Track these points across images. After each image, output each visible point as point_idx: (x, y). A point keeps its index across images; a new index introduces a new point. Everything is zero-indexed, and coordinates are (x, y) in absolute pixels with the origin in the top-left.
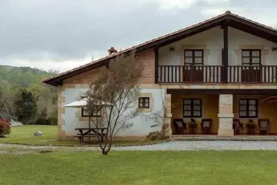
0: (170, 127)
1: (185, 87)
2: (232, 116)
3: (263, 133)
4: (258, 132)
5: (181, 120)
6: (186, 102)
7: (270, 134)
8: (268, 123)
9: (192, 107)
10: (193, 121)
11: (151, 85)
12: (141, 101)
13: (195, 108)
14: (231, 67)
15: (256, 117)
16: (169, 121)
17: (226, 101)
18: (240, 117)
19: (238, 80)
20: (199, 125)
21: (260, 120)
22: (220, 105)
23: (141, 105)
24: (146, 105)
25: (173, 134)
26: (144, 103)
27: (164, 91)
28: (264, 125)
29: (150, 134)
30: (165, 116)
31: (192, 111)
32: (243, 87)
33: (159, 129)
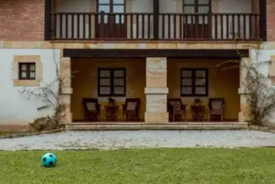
0: (68, 110)
1: (93, 46)
2: (166, 91)
3: (216, 118)
4: (209, 117)
5: (95, 101)
6: (103, 74)
7: (225, 120)
8: (223, 103)
9: (112, 82)
10: (111, 101)
11: (38, 43)
12: (24, 68)
13: (116, 82)
14: (164, 15)
15: (206, 95)
16: (67, 101)
17: (156, 69)
18: (183, 95)
19: (175, 36)
20: (121, 108)
21: (211, 100)
22: (148, 74)
23: (24, 75)
24: (32, 75)
25: (74, 120)
26: (28, 72)
27: (59, 52)
28: (217, 106)
29: (37, 121)
30: (60, 93)
31: (112, 86)
32: (182, 46)
33: (50, 113)
